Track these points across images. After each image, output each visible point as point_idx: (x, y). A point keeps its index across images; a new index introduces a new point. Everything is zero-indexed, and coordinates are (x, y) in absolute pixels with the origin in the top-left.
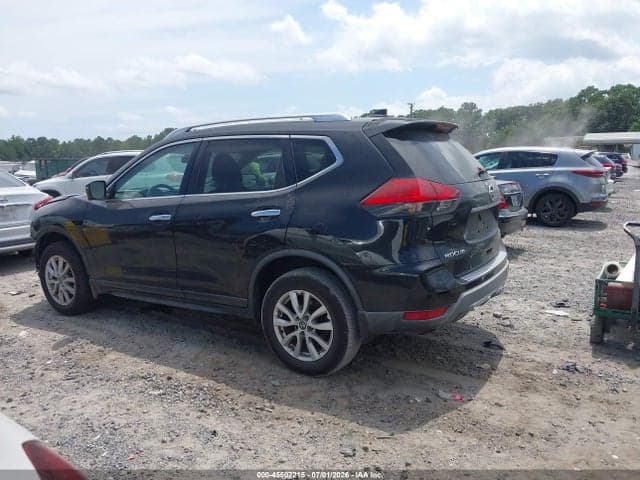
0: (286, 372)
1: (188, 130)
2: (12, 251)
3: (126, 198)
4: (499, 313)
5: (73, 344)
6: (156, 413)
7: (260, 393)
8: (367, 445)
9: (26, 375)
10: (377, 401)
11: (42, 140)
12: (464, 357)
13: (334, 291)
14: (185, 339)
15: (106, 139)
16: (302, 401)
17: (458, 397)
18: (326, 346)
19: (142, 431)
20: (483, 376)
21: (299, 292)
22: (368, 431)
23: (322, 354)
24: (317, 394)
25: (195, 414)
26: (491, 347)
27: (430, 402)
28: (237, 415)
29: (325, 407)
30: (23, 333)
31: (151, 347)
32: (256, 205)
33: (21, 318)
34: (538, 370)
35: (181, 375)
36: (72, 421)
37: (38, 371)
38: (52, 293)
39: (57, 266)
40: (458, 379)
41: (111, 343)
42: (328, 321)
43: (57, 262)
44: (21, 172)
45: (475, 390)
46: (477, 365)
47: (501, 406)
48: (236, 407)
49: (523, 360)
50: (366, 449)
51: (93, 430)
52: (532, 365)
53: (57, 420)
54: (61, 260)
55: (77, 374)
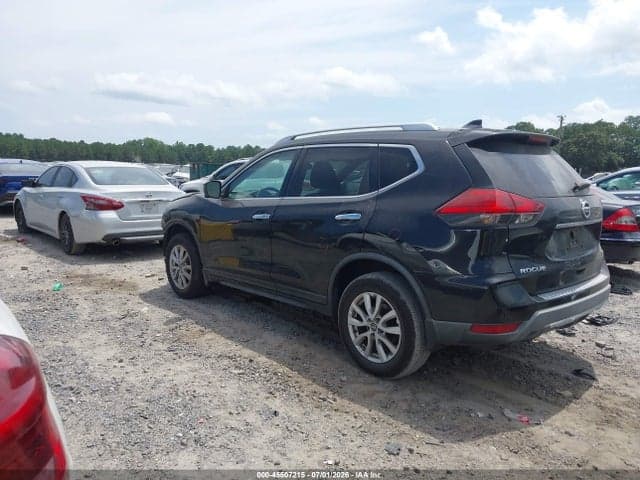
0: (356, 370)
1: (293, 138)
2: (153, 240)
3: (239, 198)
4: (603, 343)
5: (180, 323)
6: (231, 389)
7: (327, 386)
8: (415, 448)
9: (139, 343)
10: (437, 409)
11: (200, 146)
12: (546, 381)
13: (404, 297)
14: (274, 330)
15: (253, 146)
16: (364, 399)
17: (525, 418)
18: (394, 350)
19: (215, 401)
20: (560, 403)
21: (372, 294)
22: (418, 435)
23: (390, 357)
24: (381, 395)
25: (264, 394)
26: (582, 374)
27: (492, 418)
28: (300, 401)
29: (385, 407)
30: (145, 309)
31: (243, 332)
32: (341, 209)
33: (147, 297)
34: (628, 406)
35: (262, 359)
36: (163, 385)
37: (148, 341)
38: (173, 277)
39: (179, 254)
40: (533, 402)
41: (212, 325)
42: (397, 325)
43: (179, 251)
44: (177, 174)
45: (547, 415)
46: (558, 391)
47: (571, 435)
48: (301, 394)
49: (614, 393)
50: (411, 451)
51: (177, 394)
52: (624, 400)
53: (152, 382)
54: (183, 249)
55: (177, 347)
